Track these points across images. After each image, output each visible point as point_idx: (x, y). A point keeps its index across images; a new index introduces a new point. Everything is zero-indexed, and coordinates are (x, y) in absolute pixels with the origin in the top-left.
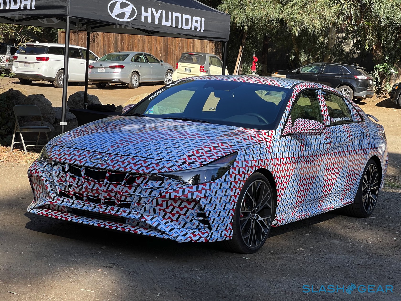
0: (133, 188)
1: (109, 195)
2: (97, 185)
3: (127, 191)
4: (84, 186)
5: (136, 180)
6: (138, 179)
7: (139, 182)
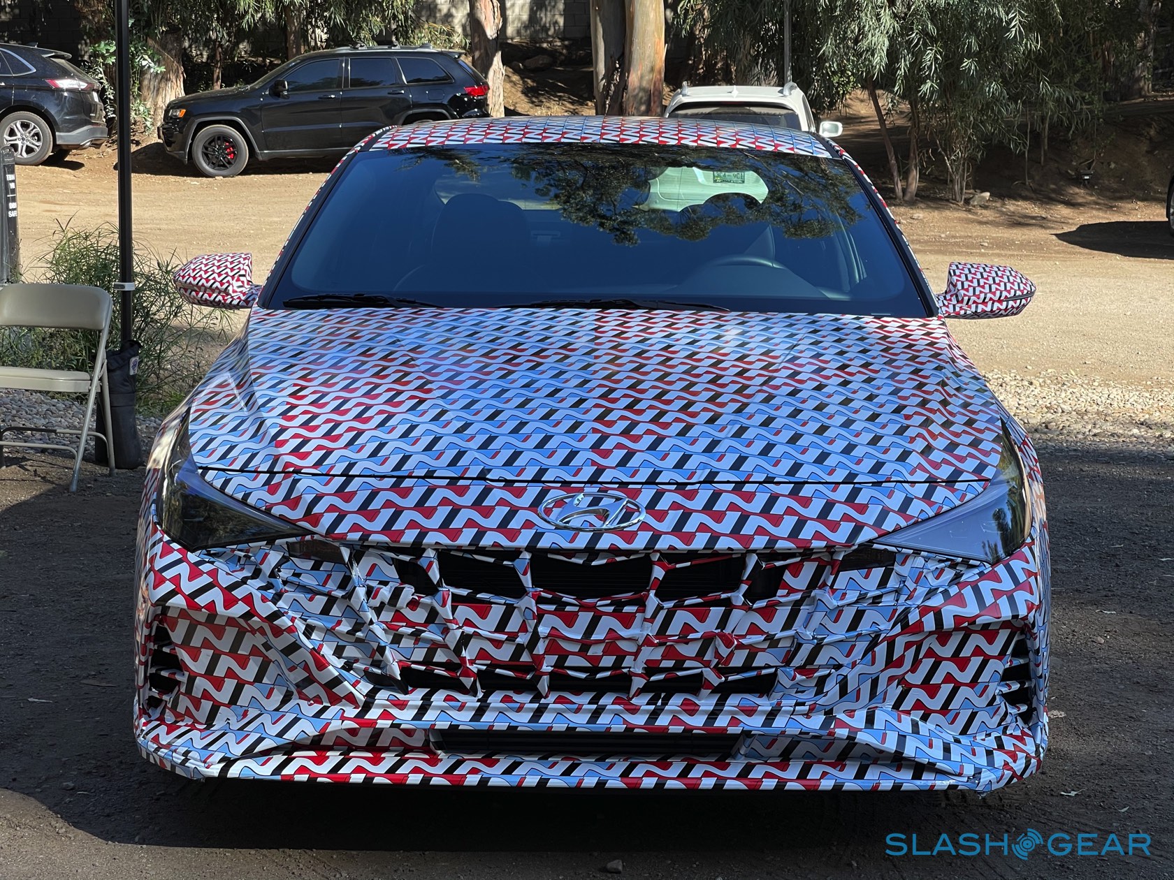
0: (782, 614)
1: (670, 653)
2: (607, 623)
3: (754, 630)
4: (543, 630)
5: (787, 577)
6: (795, 575)
7: (800, 582)
